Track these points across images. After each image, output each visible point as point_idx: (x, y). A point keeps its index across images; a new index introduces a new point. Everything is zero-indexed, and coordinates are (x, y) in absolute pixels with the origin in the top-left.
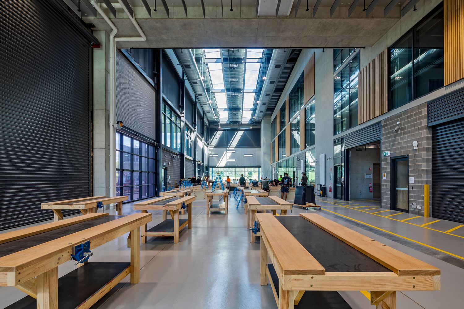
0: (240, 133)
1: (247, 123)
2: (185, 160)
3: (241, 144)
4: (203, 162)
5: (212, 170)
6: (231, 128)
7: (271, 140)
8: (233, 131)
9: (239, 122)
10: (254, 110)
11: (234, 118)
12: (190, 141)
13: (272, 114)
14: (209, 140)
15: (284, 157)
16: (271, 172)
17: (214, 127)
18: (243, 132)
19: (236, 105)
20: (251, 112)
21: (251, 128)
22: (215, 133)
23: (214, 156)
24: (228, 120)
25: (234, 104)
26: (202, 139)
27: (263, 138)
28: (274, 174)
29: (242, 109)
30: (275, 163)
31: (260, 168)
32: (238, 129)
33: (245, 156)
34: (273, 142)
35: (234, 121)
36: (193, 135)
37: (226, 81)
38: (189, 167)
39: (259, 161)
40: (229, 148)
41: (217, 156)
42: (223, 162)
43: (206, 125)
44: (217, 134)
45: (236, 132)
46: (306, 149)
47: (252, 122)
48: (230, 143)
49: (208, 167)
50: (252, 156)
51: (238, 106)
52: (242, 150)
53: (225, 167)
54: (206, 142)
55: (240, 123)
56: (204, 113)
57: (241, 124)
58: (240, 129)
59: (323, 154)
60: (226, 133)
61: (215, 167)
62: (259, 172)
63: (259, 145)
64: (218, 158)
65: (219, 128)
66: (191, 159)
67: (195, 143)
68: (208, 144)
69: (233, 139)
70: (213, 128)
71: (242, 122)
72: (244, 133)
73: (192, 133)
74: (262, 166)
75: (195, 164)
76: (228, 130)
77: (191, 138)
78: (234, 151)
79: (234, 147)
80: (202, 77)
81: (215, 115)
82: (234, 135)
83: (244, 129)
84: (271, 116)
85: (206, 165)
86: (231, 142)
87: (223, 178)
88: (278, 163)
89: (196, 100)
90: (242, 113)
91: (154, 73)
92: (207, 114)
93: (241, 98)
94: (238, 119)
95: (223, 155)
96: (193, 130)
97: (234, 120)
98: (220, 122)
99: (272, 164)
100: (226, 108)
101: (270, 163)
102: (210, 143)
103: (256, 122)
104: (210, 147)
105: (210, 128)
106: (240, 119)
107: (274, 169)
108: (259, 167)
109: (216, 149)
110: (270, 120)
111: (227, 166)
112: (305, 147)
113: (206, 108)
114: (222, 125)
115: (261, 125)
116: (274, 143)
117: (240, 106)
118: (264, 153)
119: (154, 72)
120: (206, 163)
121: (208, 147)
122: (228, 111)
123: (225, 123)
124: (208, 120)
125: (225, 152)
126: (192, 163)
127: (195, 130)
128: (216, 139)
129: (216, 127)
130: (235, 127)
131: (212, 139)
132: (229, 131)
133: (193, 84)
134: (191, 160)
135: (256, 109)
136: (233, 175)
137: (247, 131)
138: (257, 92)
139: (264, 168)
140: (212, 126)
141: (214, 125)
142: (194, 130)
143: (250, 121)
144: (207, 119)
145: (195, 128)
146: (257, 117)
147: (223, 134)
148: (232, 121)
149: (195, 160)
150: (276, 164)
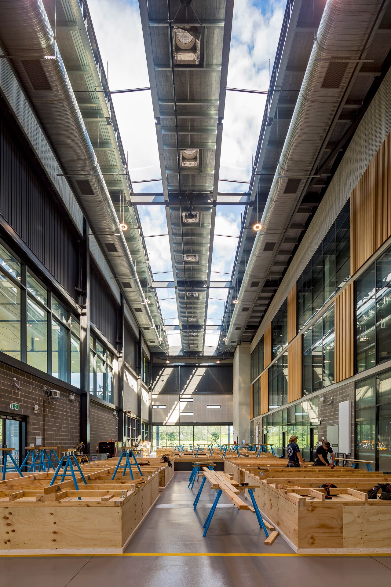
0: (201, 372)
1: (212, 354)
2: (90, 405)
3: (201, 389)
4: (139, 415)
5: (158, 429)
6: (186, 363)
7: (252, 380)
8: (189, 368)
9: (199, 352)
10: (224, 329)
11: (191, 346)
12: (110, 375)
13: (253, 336)
14: (151, 382)
15: (273, 409)
16: (252, 432)
17: (160, 361)
18: (204, 369)
19: (194, 320)
20: (219, 332)
21: (218, 362)
22: (161, 372)
23: (160, 407)
24: (182, 350)
25: (191, 317)
26: (137, 377)
27: (238, 377)
28: (257, 434)
29: (205, 327)
30: (261, 416)
31: (232, 427)
32: (197, 365)
33: (208, 407)
34: (256, 382)
35: (190, 352)
36: (116, 365)
37: (176, 262)
38: (107, 422)
39: (231, 415)
40: (183, 394)
41: (165, 407)
42: (173, 418)
43: (147, 358)
44: (164, 374)
45: (194, 371)
46: (305, 397)
47: (220, 353)
48: (184, 388)
49: (150, 424)
50: (219, 407)
51: (197, 322)
52: (202, 398)
53: (177, 424)
54: (146, 384)
55: (201, 355)
56: (140, 332)
57: (203, 356)
58: (200, 365)
59: (348, 401)
60: (178, 371)
61: (161, 424)
62: (229, 432)
63: (230, 391)
64: (166, 411)
65: (168, 362)
66: (113, 406)
67: (120, 379)
68: (150, 389)
69: (188, 381)
70: (157, 364)
71: (203, 354)
72: (206, 372)
73: (115, 361)
74: (236, 423)
75: (120, 416)
76: (181, 366)
77: (111, 369)
78: (192, 400)
79: (192, 393)
80: (146, 299)
81: (158, 337)
82: (191, 376)
83: (207, 364)
84: (251, 342)
85: (147, 422)
86: (186, 386)
87: (174, 441)
88: (267, 416)
89: (122, 302)
90: (204, 336)
91: (77, 291)
92: (146, 332)
93: (202, 303)
94: (197, 347)
95: (173, 407)
96: (116, 356)
97: (191, 350)
98: (168, 354)
99: (254, 419)
100: (178, 324)
101: (249, 418)
102: (152, 387)
103: (225, 354)
104: (153, 393)
105: (153, 364)
106: (201, 347)
107: (257, 427)
108: (230, 424)
109: (162, 396)
110: (250, 348)
111: (179, 424)
112: (303, 394)
113: (143, 319)
114: (172, 358)
115: (234, 358)
116: (258, 385)
117: (201, 322)
118: (240, 404)
119: (76, 288)
120: (145, 417)
121: (150, 393)
122: (181, 330)
123: (177, 354)
124: (148, 347)
125: (176, 403)
126: (114, 415)
127: (121, 355)
128: (163, 380)
129: (163, 362)
130: (192, 361)
131: (155, 382)
132: (183, 368)
133: (135, 311)
134: (113, 410)
135: (228, 326)
136: (190, 438)
137: (211, 368)
138: (232, 288)
139: (240, 425)
140: (156, 361)
141: (159, 358)
142: (118, 355)
143: (216, 352)
144: (146, 344)
145: (120, 353)
146: (230, 339)
147: (173, 373)
148: (188, 352)
149: (119, 410)
150: (263, 418)
